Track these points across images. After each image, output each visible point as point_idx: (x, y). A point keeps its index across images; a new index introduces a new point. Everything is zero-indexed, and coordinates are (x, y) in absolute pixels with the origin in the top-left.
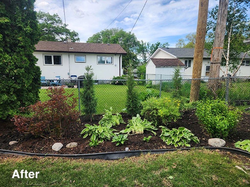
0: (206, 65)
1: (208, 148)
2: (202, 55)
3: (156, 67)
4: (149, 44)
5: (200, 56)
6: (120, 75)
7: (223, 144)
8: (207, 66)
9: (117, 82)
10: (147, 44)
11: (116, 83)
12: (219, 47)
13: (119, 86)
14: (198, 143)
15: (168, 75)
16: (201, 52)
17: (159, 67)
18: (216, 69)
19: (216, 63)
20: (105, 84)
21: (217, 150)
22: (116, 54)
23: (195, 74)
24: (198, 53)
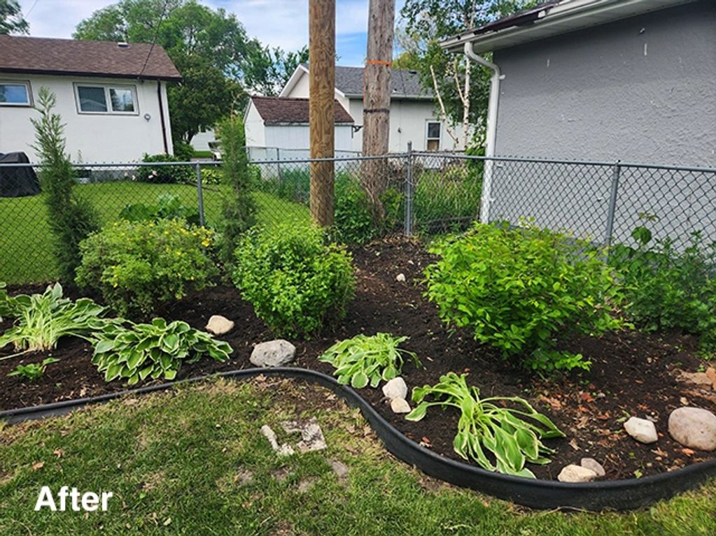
0: (427, 120)
1: (231, 375)
2: (329, 83)
3: (265, 124)
4: (279, 51)
5: (324, 87)
6: (166, 151)
7: (285, 355)
8: (429, 124)
9: (154, 172)
10: (272, 53)
11: (150, 177)
12: (379, 60)
13: (160, 187)
14: (224, 361)
15: (295, 150)
16: (326, 75)
17: (274, 125)
18: (377, 130)
19: (375, 111)
20: (116, 181)
21: (259, 378)
22: (143, 79)
23: (315, 143)
24: (316, 75)
